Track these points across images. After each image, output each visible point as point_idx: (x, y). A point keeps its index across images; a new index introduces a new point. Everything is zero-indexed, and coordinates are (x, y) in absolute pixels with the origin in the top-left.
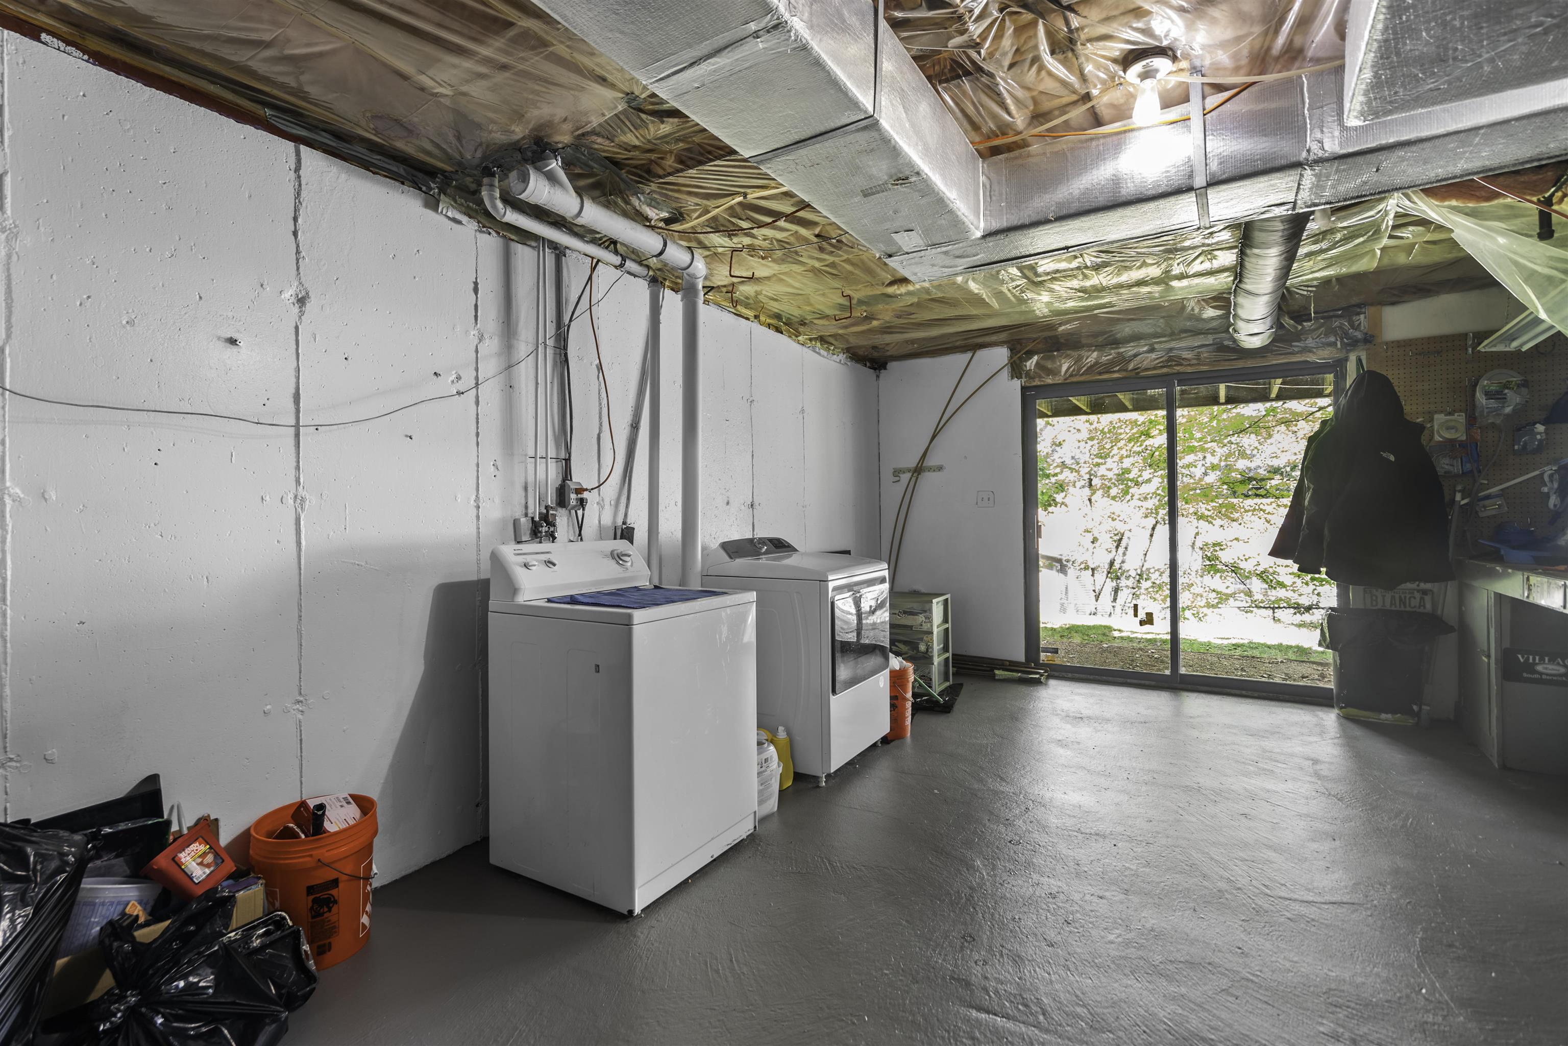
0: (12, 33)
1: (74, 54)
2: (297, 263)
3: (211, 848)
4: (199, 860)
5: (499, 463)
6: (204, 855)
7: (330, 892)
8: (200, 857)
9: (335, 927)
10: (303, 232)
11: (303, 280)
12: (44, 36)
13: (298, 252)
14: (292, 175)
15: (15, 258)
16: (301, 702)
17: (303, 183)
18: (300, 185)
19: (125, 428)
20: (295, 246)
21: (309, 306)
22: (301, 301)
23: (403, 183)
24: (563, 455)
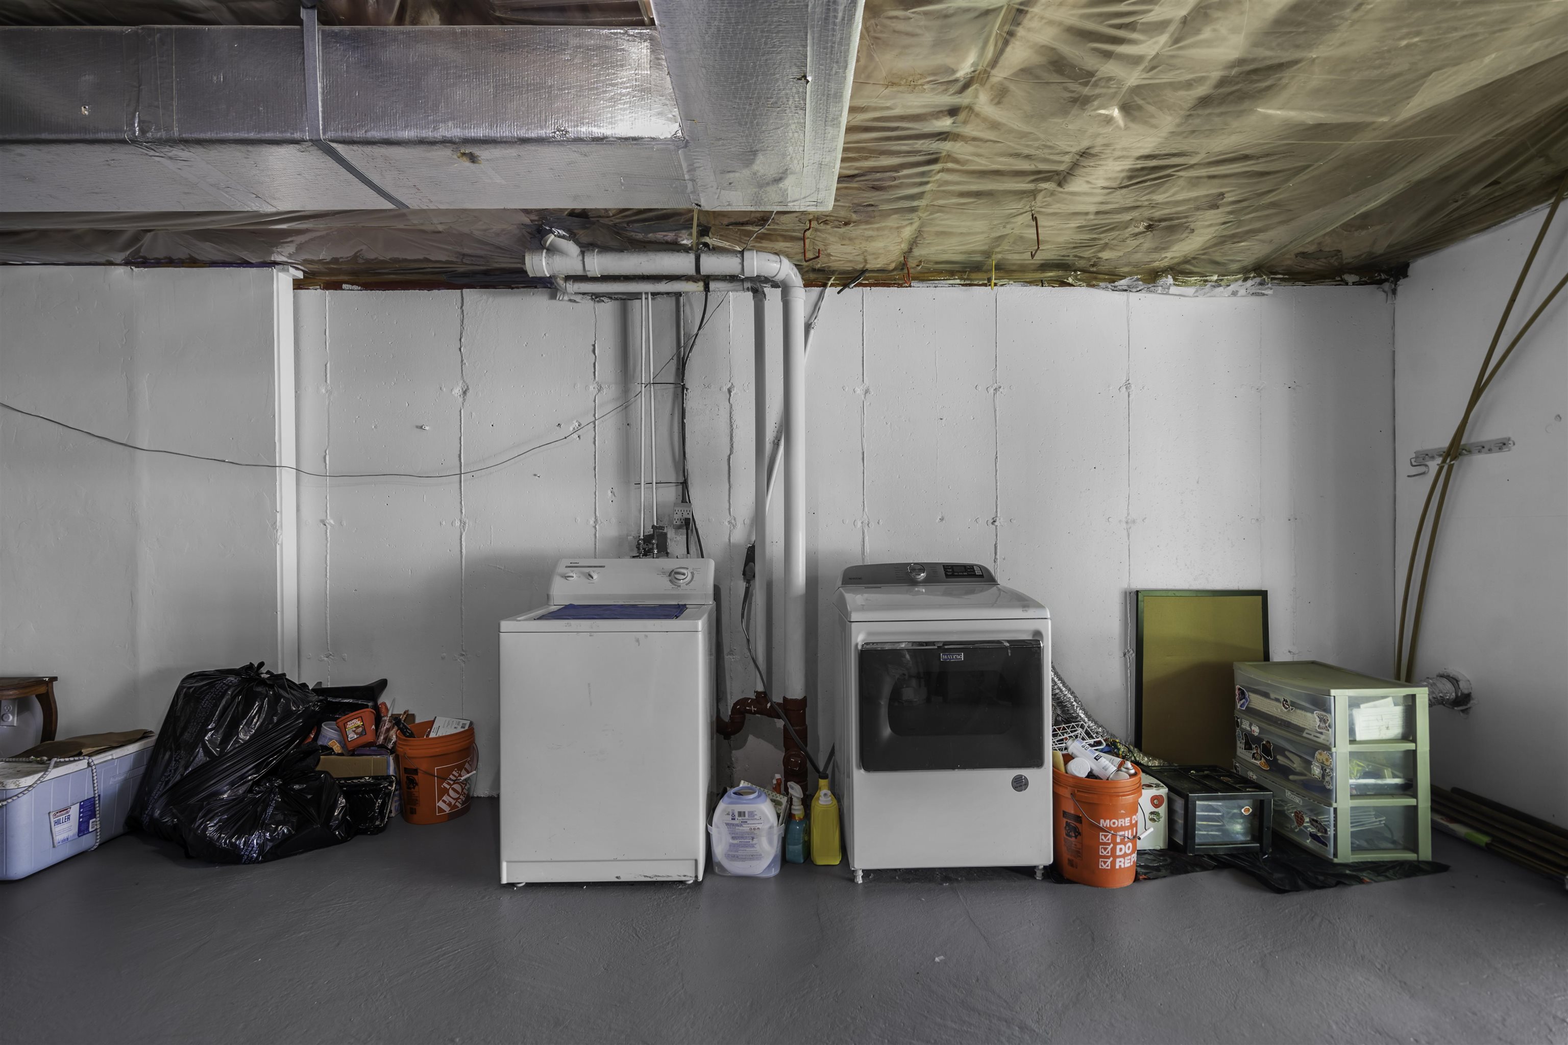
0: (330, 291)
1: (356, 289)
2: (462, 366)
3: (363, 725)
4: (354, 729)
5: (615, 490)
6: (358, 727)
7: (414, 776)
8: (355, 727)
9: (417, 800)
10: (465, 347)
11: (465, 378)
12: (344, 286)
13: (462, 361)
14: (459, 310)
15: (331, 404)
16: (463, 655)
17: (465, 314)
18: (463, 317)
19: (373, 485)
20: (460, 356)
21: (468, 394)
22: (465, 393)
23: (536, 287)
24: (682, 480)
